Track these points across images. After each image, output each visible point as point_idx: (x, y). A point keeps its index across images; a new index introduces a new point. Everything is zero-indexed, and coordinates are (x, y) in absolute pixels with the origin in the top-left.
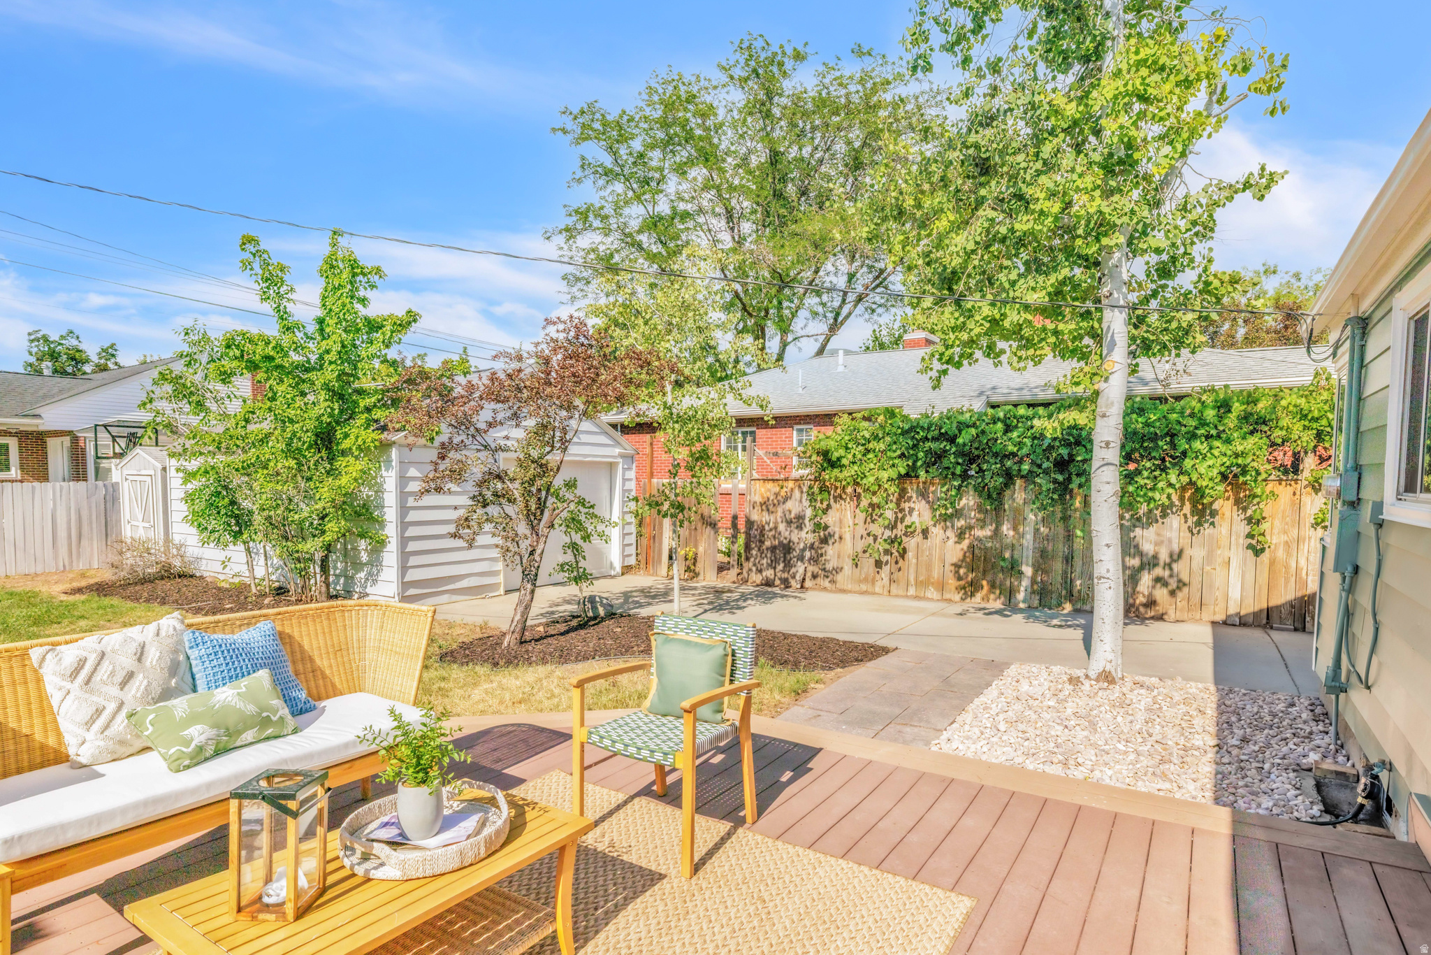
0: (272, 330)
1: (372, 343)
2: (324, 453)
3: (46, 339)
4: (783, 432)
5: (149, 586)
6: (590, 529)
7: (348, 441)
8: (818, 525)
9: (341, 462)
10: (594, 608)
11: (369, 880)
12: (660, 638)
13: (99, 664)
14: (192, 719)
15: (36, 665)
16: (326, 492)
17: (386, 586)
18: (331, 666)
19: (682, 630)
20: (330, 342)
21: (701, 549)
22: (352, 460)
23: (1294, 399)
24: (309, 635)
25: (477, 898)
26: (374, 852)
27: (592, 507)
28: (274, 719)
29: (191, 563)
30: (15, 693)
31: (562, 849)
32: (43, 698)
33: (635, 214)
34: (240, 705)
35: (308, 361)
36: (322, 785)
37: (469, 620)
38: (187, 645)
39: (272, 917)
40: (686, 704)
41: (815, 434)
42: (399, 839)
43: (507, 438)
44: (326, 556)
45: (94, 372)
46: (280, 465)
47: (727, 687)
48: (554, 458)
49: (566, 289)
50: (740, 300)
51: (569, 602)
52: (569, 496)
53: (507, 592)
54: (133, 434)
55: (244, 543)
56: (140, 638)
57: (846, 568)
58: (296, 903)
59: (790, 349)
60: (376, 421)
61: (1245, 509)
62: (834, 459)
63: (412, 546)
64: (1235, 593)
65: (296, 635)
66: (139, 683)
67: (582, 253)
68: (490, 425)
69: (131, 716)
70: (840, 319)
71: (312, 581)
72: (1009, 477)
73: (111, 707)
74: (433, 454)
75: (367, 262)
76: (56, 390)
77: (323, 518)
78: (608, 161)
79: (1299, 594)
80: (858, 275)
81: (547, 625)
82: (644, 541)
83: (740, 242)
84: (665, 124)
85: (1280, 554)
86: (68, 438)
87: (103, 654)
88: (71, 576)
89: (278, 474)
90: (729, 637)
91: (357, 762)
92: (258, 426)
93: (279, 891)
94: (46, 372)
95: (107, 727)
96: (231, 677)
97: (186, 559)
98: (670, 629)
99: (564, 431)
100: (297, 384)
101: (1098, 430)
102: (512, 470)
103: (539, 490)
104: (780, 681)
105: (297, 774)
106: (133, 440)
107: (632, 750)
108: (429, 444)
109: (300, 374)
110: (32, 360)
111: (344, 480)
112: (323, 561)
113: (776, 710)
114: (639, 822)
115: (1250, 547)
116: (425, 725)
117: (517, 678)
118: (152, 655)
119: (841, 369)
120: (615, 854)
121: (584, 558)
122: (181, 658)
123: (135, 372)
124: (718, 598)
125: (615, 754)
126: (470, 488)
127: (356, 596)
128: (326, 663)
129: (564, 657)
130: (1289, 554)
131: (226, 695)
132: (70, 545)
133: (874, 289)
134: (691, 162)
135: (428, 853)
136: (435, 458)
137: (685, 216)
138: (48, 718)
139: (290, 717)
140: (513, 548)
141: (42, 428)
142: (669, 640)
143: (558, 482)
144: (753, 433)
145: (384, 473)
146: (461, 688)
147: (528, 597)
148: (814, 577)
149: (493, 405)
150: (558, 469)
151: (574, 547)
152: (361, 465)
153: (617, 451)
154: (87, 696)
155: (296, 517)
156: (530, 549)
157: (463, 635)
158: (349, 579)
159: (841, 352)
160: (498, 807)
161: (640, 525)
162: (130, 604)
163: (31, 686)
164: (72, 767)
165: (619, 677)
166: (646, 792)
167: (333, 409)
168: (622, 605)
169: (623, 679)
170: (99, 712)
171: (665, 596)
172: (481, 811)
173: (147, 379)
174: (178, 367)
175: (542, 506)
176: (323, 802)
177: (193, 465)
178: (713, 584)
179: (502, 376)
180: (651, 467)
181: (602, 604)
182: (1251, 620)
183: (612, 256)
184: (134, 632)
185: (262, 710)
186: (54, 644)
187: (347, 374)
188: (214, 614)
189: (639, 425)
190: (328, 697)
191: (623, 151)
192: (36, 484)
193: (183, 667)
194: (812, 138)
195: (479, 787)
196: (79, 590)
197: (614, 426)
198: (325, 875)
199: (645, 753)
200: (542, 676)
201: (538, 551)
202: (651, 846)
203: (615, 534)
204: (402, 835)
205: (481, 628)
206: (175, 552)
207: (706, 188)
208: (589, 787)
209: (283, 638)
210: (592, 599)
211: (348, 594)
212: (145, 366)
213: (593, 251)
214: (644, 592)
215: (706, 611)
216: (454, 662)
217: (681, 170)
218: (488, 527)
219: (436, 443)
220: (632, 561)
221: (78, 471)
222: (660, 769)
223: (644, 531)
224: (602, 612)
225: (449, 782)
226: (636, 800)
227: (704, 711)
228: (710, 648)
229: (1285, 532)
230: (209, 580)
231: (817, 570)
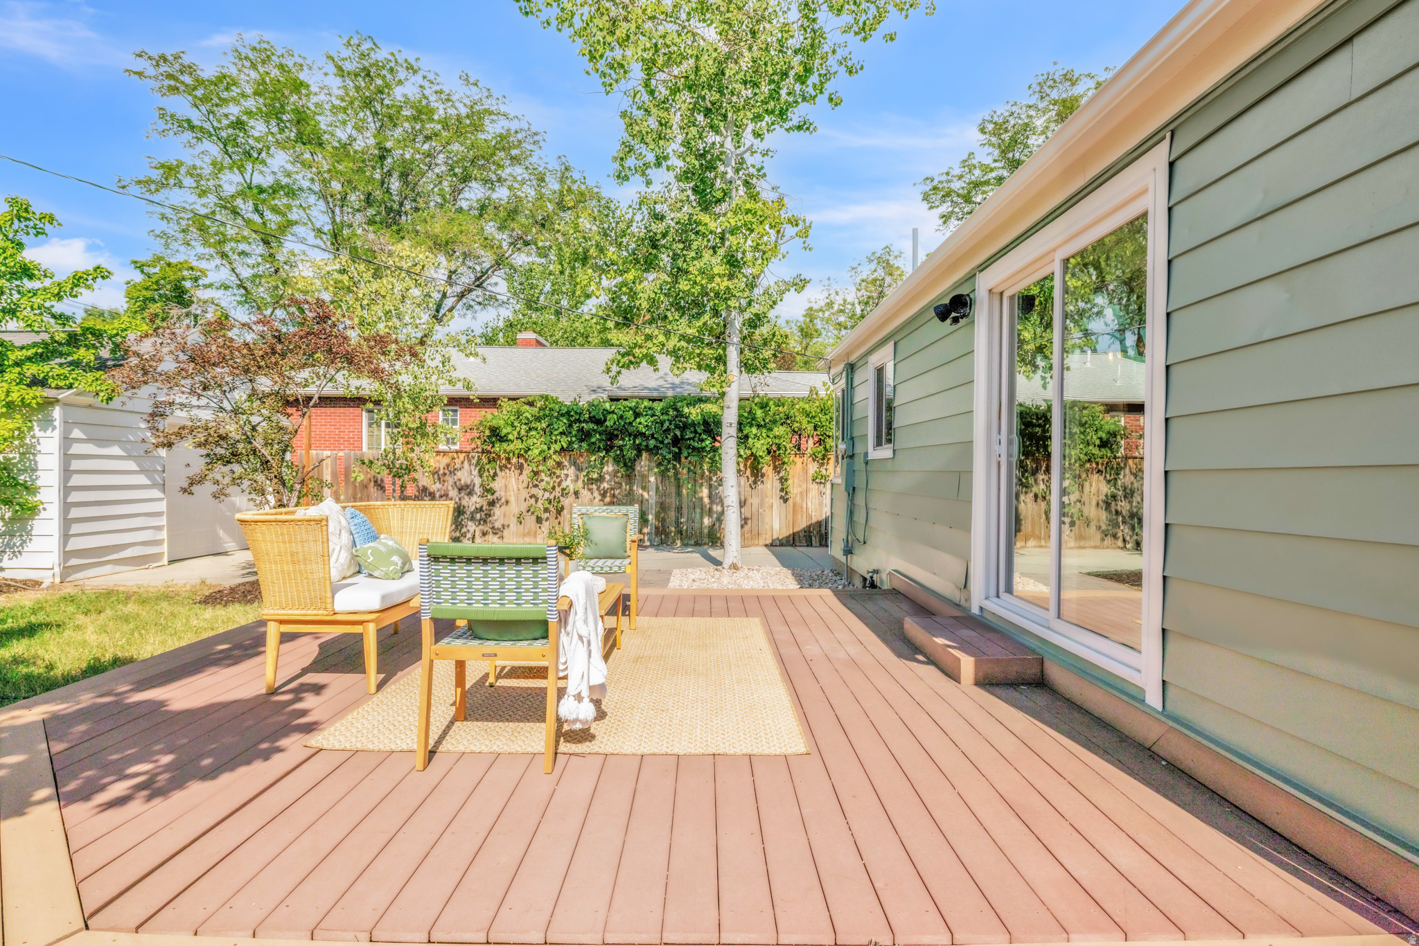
8: (486, 491)
23: (801, 404)
53: (171, 562)
57: (512, 526)
61: (779, 472)
62: (502, 434)
63: (75, 513)
64: (776, 526)
72: (639, 450)
79: (809, 523)
85: (798, 500)
101: (725, 416)
115: (781, 497)
130: (802, 499)
145: (38, 434)
148: (484, 534)
182: (784, 541)
229: (800, 486)
231: (486, 528)
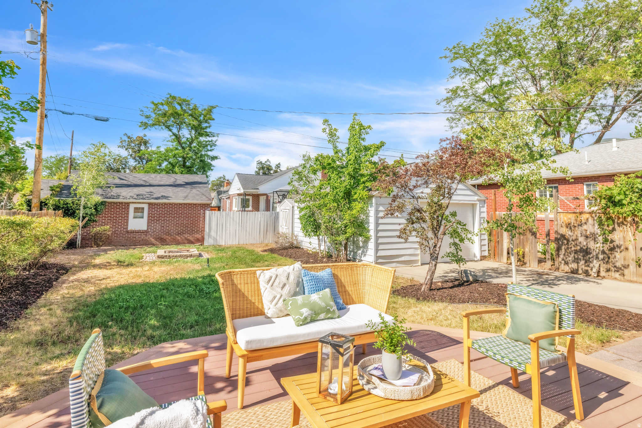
0: (331, 153)
1: (366, 156)
2: (347, 201)
3: (261, 162)
4: (578, 186)
5: (286, 251)
6: (464, 236)
7: (356, 195)
8: (606, 240)
9: (353, 204)
10: (467, 276)
11: (370, 394)
12: (512, 297)
13: (275, 279)
14: (304, 305)
15: (258, 277)
16: (347, 217)
17: (369, 257)
18: (352, 291)
19: (525, 294)
20: (351, 156)
21: (527, 250)
22: (357, 203)
24: (344, 276)
25: (418, 418)
26: (372, 381)
27: (465, 225)
28: (331, 310)
29: (299, 243)
30: (251, 286)
31: (463, 404)
32: (259, 289)
33: (481, 87)
34: (320, 302)
35: (343, 164)
36: (352, 344)
37: (405, 276)
38: (303, 275)
39: (332, 400)
40: (532, 337)
41: (600, 187)
42: (382, 377)
43: (422, 193)
44: (347, 243)
45: (274, 173)
46: (331, 205)
47: (557, 331)
48: (445, 202)
49: (448, 124)
50: (543, 119)
51: (453, 272)
52: (453, 220)
53: (422, 264)
54: (284, 195)
55: (318, 236)
56: (288, 271)
57: (631, 267)
58: (341, 396)
59: (576, 142)
60: (367, 187)
62: (616, 200)
63: (380, 240)
65: (339, 275)
66: (287, 288)
67: (455, 108)
68: (415, 187)
69: (284, 300)
70: (611, 122)
71: (341, 253)
73: (278, 296)
74: (389, 200)
75: (365, 124)
76: (263, 180)
77: (346, 227)
78: (467, 65)
80: (622, 96)
81: (442, 282)
82: (493, 244)
83: (542, 90)
84: (496, 44)
86: (265, 196)
87: (277, 276)
88: (264, 245)
89: (330, 209)
90: (556, 301)
91: (363, 336)
92: (324, 190)
93: (335, 388)
94: (261, 174)
95: (277, 304)
96: (316, 290)
97: (298, 241)
98: (517, 292)
99: (450, 189)
100: (339, 173)
102: (425, 207)
103: (438, 217)
104: (588, 333)
105: (343, 336)
106: (284, 197)
107: (498, 357)
108: (388, 196)
109: (339, 170)
110: (257, 170)
111: (354, 212)
112: (345, 245)
113: (588, 351)
114: (503, 399)
116: (394, 324)
117: (429, 307)
118: (292, 277)
119: (615, 149)
120: (490, 415)
121: (461, 250)
122: (301, 280)
123: (285, 172)
124: (540, 278)
125: (486, 357)
126: (405, 215)
127: (357, 261)
128: (350, 289)
129: (452, 300)
131: (315, 297)
132: (264, 234)
133: (635, 102)
134: (511, 57)
135: (396, 387)
136: (390, 202)
137: (508, 83)
138: (260, 297)
139: (337, 310)
140: (425, 243)
141: (259, 193)
142: (516, 298)
143: (447, 213)
144: (556, 188)
145: (370, 209)
146: (403, 308)
147: (433, 268)
148: (607, 270)
149: (416, 178)
150: (447, 207)
151: (455, 244)
152: (360, 205)
153: (476, 198)
154: (271, 291)
155: (336, 226)
156: (434, 245)
157: (403, 283)
158: (355, 253)
159: (614, 140)
160: (428, 372)
161: (490, 235)
162: (280, 257)
163: (256, 284)
164: (266, 318)
165: (483, 315)
166: (505, 382)
167: (351, 183)
168: (481, 276)
169: (486, 316)
170: (275, 297)
171: (507, 273)
172: (419, 372)
173: (290, 174)
174: (300, 169)
175: (439, 225)
176: (352, 352)
177: (302, 205)
178: (537, 269)
179: (421, 165)
180: (495, 206)
181: (471, 275)
183: (469, 107)
184: (286, 268)
185: (327, 306)
186: (264, 270)
187: (357, 169)
188: (306, 264)
189: (490, 185)
190: (350, 304)
191: (474, 60)
192: (256, 212)
193: (301, 284)
194: (584, 32)
195: (418, 360)
196: (265, 251)
197: (474, 186)
198: (353, 386)
199: (506, 360)
200: (442, 308)
201: (438, 246)
202: (512, 417)
203: (476, 239)
204: (384, 375)
205: (411, 281)
206: (295, 238)
207: (520, 67)
208: (472, 372)
209: (334, 276)
210: (465, 272)
211: (354, 260)
212: (289, 170)
213: (461, 106)
214: (494, 270)
215: (533, 284)
216: (399, 295)
217: (505, 63)
218: (414, 233)
219: (391, 195)
220: (486, 254)
221: (267, 209)
222: (514, 370)
223: (492, 238)
224: (471, 279)
225: (405, 354)
226: (500, 386)
227: (543, 343)
228: (544, 306)
230: (305, 250)
231: (609, 266)
